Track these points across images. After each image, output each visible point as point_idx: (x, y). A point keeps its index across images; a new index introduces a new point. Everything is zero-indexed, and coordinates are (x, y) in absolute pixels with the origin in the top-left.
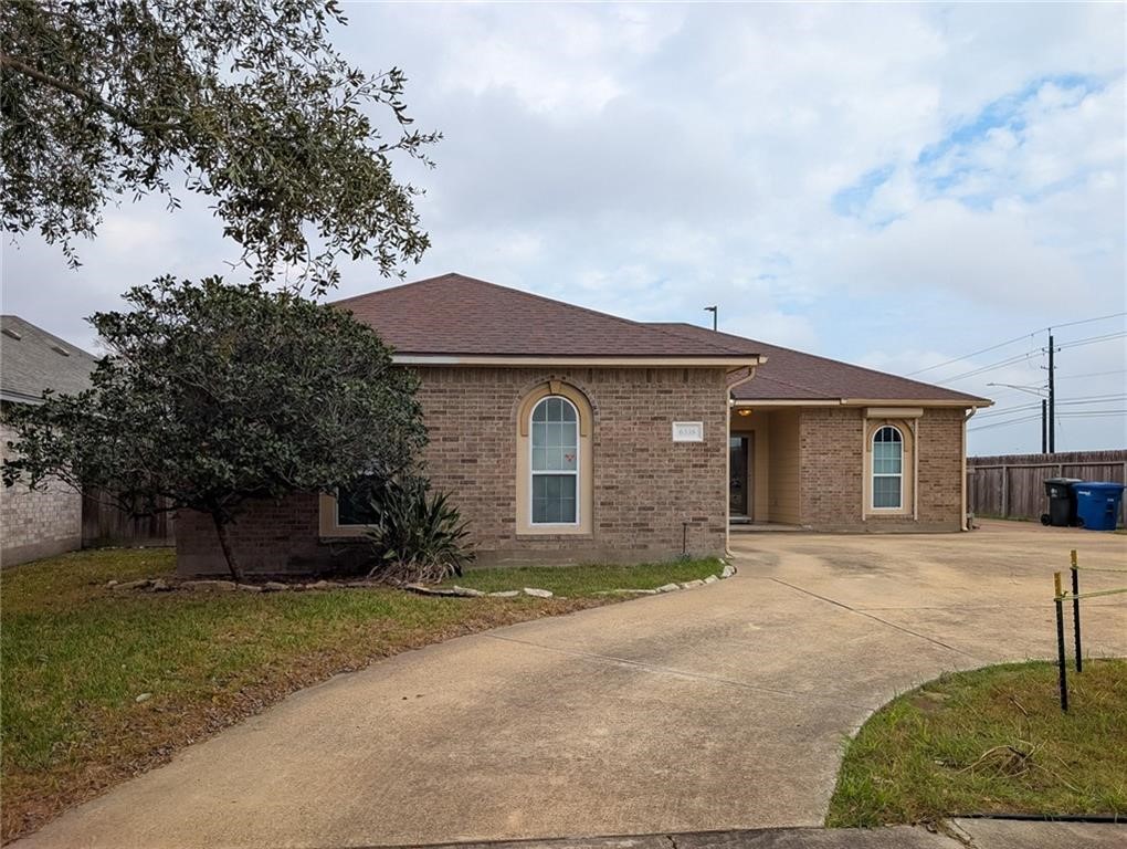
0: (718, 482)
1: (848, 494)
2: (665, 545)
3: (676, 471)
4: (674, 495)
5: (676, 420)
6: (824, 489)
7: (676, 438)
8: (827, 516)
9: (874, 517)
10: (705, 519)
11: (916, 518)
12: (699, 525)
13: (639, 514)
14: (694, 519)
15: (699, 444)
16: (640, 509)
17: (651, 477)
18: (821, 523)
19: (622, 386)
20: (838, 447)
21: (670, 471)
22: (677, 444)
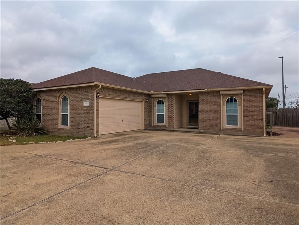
0: (92, 116)
1: (216, 120)
2: (82, 132)
3: (84, 114)
4: (84, 120)
5: (84, 100)
6: (207, 118)
7: (84, 105)
8: (208, 127)
9: (226, 129)
10: (89, 126)
11: (243, 130)
12: (88, 128)
13: (77, 124)
14: (87, 126)
15: (88, 106)
16: (78, 123)
17: (80, 115)
18: (206, 130)
19: (74, 92)
20: (212, 105)
21: (83, 113)
22: (84, 106)
